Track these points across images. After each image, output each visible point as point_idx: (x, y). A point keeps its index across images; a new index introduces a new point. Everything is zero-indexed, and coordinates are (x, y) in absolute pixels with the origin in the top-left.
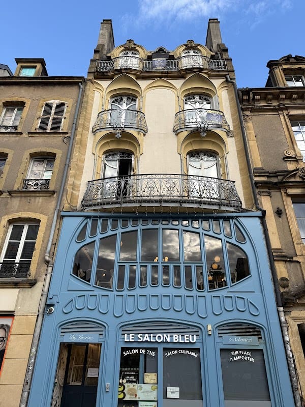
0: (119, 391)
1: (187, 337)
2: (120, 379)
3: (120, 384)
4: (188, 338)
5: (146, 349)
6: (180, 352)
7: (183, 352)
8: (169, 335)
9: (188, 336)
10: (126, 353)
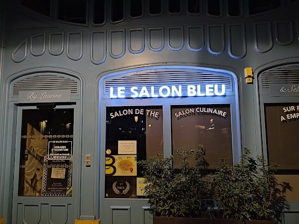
0: (106, 165)
1: (210, 88)
2: (106, 150)
3: (107, 156)
4: (212, 90)
5: (145, 108)
6: (199, 110)
7: (204, 110)
8: (180, 87)
9: (212, 86)
10: (114, 114)
